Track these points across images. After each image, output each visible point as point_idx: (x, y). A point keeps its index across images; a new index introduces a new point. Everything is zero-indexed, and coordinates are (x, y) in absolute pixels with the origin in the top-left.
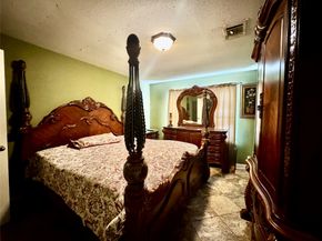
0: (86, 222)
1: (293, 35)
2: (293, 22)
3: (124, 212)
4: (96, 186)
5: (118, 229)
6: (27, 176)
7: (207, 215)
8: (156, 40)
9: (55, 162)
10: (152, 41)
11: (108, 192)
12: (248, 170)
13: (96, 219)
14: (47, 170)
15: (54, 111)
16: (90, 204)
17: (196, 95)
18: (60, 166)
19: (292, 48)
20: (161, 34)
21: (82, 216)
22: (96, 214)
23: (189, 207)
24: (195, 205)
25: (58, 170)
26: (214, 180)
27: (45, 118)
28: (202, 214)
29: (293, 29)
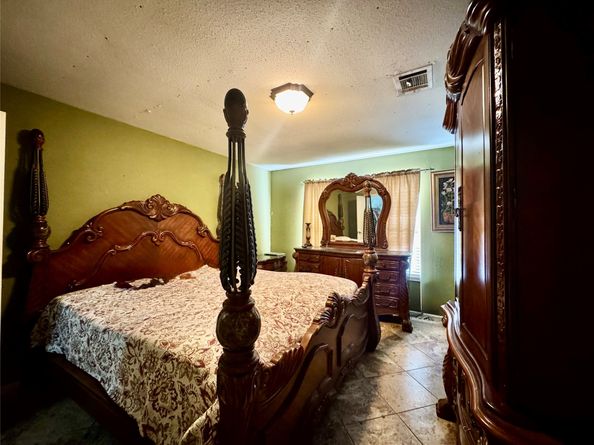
0: (146, 427)
1: (499, 93)
2: (498, 73)
3: (216, 406)
4: (167, 357)
5: (206, 437)
6: (34, 344)
7: (376, 413)
8: (278, 96)
9: (91, 315)
10: (273, 97)
11: (189, 368)
12: (445, 325)
13: (165, 421)
14: (75, 330)
15: (93, 220)
16: (154, 394)
17: (353, 190)
18: (99, 322)
19: (499, 113)
20: (288, 86)
21: (138, 416)
22: (164, 411)
23: (341, 397)
24: (353, 393)
25: (96, 331)
26: (389, 345)
27: (76, 233)
28: (366, 411)
29: (498, 83)
